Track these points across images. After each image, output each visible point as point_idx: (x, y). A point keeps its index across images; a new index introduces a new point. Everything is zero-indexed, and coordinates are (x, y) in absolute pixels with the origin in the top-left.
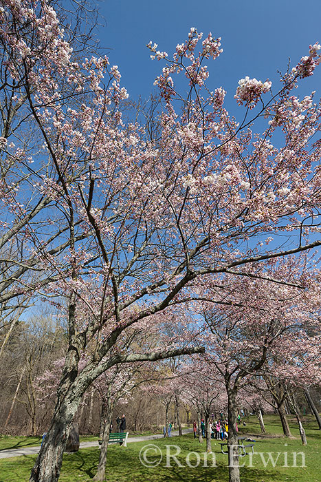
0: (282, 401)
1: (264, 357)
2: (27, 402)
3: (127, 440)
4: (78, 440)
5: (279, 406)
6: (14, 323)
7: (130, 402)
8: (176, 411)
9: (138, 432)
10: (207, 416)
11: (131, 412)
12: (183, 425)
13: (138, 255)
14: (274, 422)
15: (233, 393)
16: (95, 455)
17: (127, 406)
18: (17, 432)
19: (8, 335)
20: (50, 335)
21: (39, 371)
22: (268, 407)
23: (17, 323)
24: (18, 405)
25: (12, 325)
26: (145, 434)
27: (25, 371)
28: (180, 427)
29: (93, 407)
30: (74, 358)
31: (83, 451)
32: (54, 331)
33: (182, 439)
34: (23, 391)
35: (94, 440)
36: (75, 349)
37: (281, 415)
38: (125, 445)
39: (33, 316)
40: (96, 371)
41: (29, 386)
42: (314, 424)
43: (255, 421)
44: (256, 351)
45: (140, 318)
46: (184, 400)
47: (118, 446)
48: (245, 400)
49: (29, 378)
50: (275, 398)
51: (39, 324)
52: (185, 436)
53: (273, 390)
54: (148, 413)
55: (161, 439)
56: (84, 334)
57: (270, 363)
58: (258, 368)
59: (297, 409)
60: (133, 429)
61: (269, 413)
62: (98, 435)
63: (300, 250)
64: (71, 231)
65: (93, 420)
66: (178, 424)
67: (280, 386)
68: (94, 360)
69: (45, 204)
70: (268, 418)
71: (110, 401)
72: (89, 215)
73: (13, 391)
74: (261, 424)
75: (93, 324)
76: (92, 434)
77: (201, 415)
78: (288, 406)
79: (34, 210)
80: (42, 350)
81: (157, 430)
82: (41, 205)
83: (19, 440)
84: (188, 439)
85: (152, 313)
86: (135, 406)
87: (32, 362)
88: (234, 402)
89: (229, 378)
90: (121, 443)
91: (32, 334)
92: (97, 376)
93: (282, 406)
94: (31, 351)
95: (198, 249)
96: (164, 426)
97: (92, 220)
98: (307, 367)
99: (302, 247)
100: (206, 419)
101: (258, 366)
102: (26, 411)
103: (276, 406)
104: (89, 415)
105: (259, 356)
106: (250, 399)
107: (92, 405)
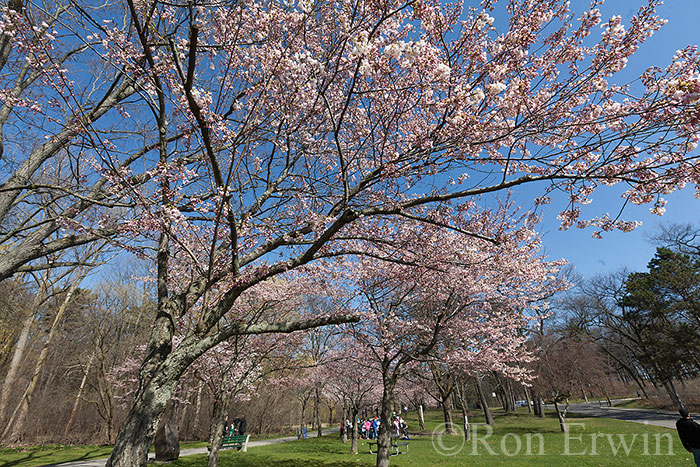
0: (448, 395)
1: (434, 342)
2: (99, 401)
3: (247, 445)
4: (178, 446)
5: (444, 399)
6: (72, 290)
7: (254, 398)
8: (316, 408)
9: (263, 434)
10: (356, 412)
11: (255, 411)
12: (323, 426)
13: (272, 189)
14: (437, 418)
15: (391, 382)
16: (202, 463)
17: (249, 404)
18: (85, 441)
19: (62, 308)
20: (134, 310)
21: (116, 360)
22: (431, 401)
23: (77, 291)
24: (85, 406)
25: (69, 294)
26: (272, 438)
27: (95, 360)
28: (320, 427)
29: (201, 406)
30: (165, 328)
31: (185, 460)
32: (139, 304)
33: (321, 440)
34: (92, 386)
35: (201, 446)
36: (168, 316)
37: (445, 410)
38: (245, 450)
39: (104, 282)
40: (200, 345)
41: (101, 380)
42: (481, 419)
43: (413, 417)
44: (426, 334)
45: (271, 275)
46: (328, 396)
47: (235, 452)
48: (404, 392)
49: (100, 369)
50: (441, 391)
51: (116, 293)
52: (326, 437)
53: (440, 380)
54: (278, 411)
55: (295, 442)
56: (183, 297)
57: (441, 349)
58: (425, 352)
59: (464, 404)
60: (257, 432)
61: (432, 409)
62: (207, 440)
63: (503, 186)
64: (161, 134)
65: (200, 424)
66: (318, 423)
67: (448, 376)
68: (197, 331)
69: (119, 98)
70: (430, 414)
71: (224, 397)
72: (190, 97)
73: (75, 386)
74: (420, 421)
75: (198, 284)
76: (199, 439)
77: (348, 412)
78: (455, 401)
79: (98, 107)
80: (120, 331)
81: (288, 432)
82: (111, 99)
83: (88, 450)
84: (330, 440)
85: (289, 268)
86: (261, 403)
87: (104, 347)
88: (391, 393)
89: (388, 365)
90: (239, 448)
91: (104, 307)
92: (202, 353)
93: (448, 400)
94: (102, 332)
95: (363, 185)
96: (299, 426)
97: (195, 108)
98: (484, 352)
99: (506, 183)
100: (354, 416)
101: (427, 350)
102: (97, 413)
103: (441, 400)
104: (194, 416)
105: (428, 340)
106: (410, 392)
107: (199, 403)
